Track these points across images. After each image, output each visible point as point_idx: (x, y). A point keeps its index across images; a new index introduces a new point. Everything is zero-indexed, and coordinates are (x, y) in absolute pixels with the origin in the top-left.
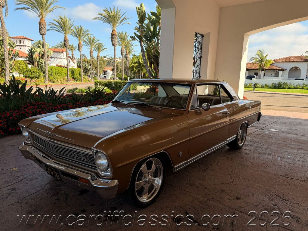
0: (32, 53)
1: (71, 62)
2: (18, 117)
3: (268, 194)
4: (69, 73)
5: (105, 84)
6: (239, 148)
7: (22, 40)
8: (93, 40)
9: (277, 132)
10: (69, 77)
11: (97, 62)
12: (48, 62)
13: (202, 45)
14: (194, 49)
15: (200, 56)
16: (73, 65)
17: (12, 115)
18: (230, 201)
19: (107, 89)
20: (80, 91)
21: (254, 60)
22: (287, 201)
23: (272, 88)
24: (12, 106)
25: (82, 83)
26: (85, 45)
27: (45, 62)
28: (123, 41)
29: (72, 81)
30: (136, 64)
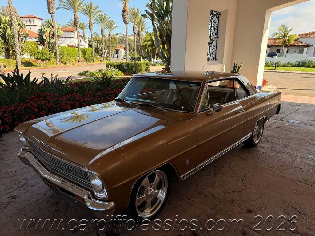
0: (42, 33)
1: (83, 42)
2: (23, 110)
3: (284, 206)
4: (80, 53)
5: (116, 65)
6: (255, 145)
7: (32, 19)
8: (104, 17)
9: (299, 124)
10: (80, 58)
11: (109, 40)
12: (59, 42)
13: (218, 24)
14: (210, 29)
15: (216, 36)
16: (85, 45)
17: (18, 109)
18: (240, 214)
19: (118, 72)
20: (91, 74)
21: (277, 36)
22: (304, 215)
23: (295, 67)
24: (17, 98)
25: (94, 63)
26: (96, 23)
27: (55, 43)
28: (135, 17)
29: (84, 62)
30: (149, 43)
